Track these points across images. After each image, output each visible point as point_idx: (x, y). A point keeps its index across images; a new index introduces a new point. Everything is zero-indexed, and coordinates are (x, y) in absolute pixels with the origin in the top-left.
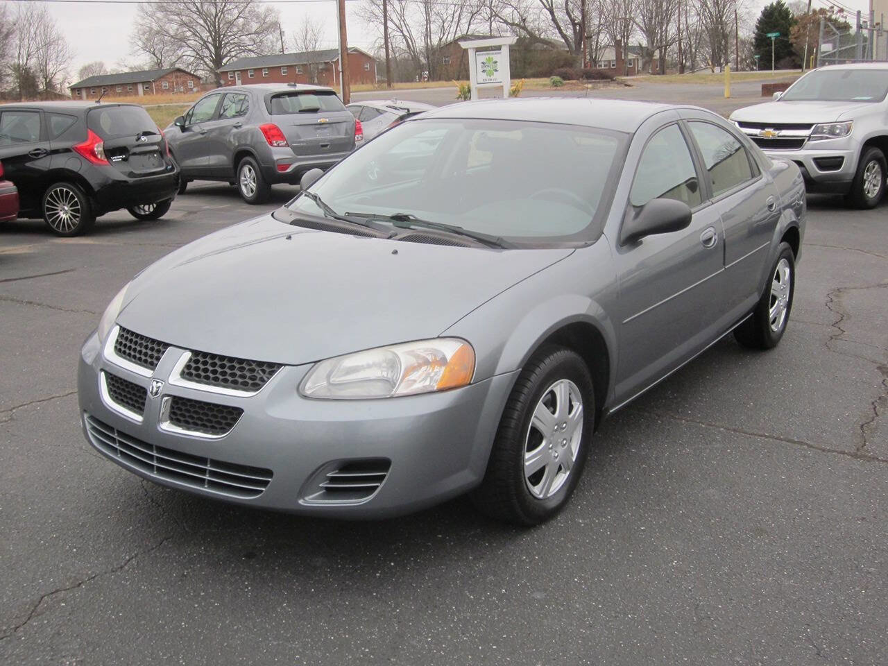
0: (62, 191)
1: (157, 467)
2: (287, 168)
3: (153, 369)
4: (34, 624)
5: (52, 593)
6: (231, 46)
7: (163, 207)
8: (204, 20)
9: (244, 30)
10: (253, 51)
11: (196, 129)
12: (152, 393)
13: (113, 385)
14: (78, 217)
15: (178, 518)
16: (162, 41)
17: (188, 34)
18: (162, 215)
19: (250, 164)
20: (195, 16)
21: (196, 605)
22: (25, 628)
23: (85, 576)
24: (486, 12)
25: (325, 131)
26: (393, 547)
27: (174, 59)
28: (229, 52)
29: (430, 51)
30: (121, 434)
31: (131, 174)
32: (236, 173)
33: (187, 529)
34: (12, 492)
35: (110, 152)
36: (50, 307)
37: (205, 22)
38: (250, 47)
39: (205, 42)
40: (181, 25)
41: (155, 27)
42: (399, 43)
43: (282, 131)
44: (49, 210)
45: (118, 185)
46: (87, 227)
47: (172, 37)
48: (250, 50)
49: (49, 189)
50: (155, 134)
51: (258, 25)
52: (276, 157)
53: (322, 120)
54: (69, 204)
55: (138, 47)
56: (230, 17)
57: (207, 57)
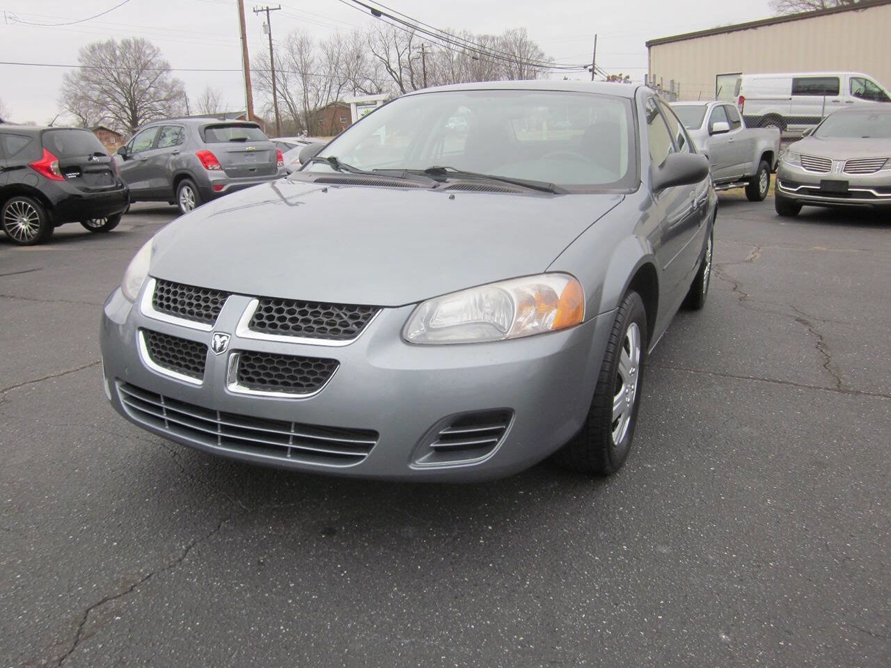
0: (20, 204)
1: (222, 437)
2: (221, 189)
3: (212, 323)
4: (85, 651)
5: (99, 604)
6: (145, 110)
7: (114, 221)
8: (121, 88)
9: (155, 97)
10: (163, 114)
11: (136, 157)
12: (215, 349)
13: (156, 345)
14: (37, 227)
15: (229, 495)
16: (87, 105)
17: (108, 99)
18: (112, 229)
19: (189, 185)
20: (113, 85)
21: (290, 601)
22: (72, 658)
23: (136, 577)
24: (350, 85)
25: (253, 157)
26: (480, 508)
27: (97, 119)
28: (144, 114)
29: (308, 115)
30: (169, 400)
31: (86, 190)
32: (175, 194)
33: (244, 507)
34: (20, 480)
35: (65, 170)
36: (25, 299)
37: (122, 89)
38: (161, 111)
39: (123, 106)
40: (101, 92)
41: (80, 94)
42: (284, 110)
43: (216, 156)
44: (8, 221)
45: (74, 198)
46: (45, 237)
47: (95, 102)
48: (161, 114)
49: (9, 202)
50: (104, 155)
51: (167, 93)
52: (211, 179)
53: (250, 148)
54: (28, 215)
55: (65, 109)
56: (143, 87)
57: (125, 119)
